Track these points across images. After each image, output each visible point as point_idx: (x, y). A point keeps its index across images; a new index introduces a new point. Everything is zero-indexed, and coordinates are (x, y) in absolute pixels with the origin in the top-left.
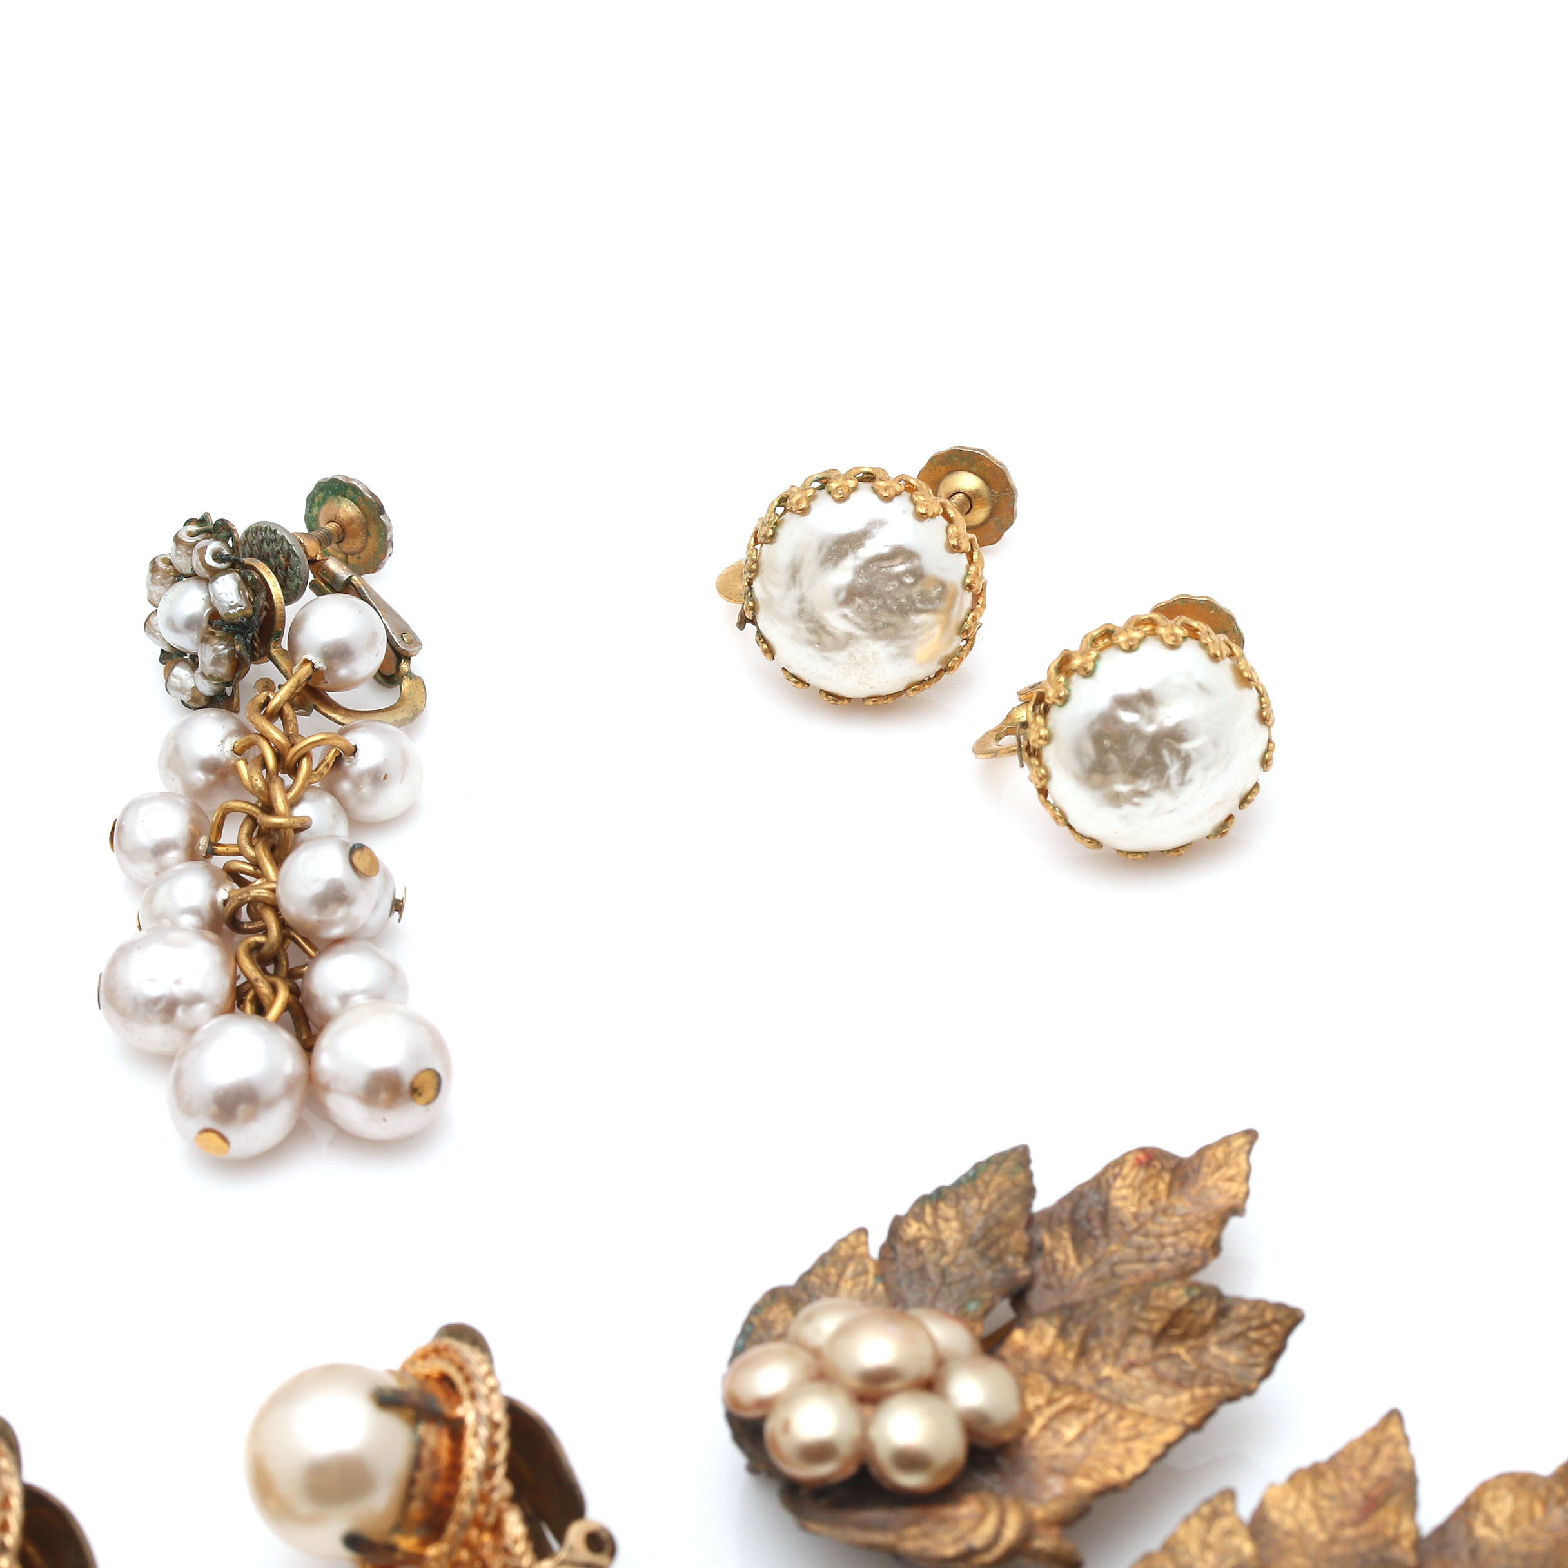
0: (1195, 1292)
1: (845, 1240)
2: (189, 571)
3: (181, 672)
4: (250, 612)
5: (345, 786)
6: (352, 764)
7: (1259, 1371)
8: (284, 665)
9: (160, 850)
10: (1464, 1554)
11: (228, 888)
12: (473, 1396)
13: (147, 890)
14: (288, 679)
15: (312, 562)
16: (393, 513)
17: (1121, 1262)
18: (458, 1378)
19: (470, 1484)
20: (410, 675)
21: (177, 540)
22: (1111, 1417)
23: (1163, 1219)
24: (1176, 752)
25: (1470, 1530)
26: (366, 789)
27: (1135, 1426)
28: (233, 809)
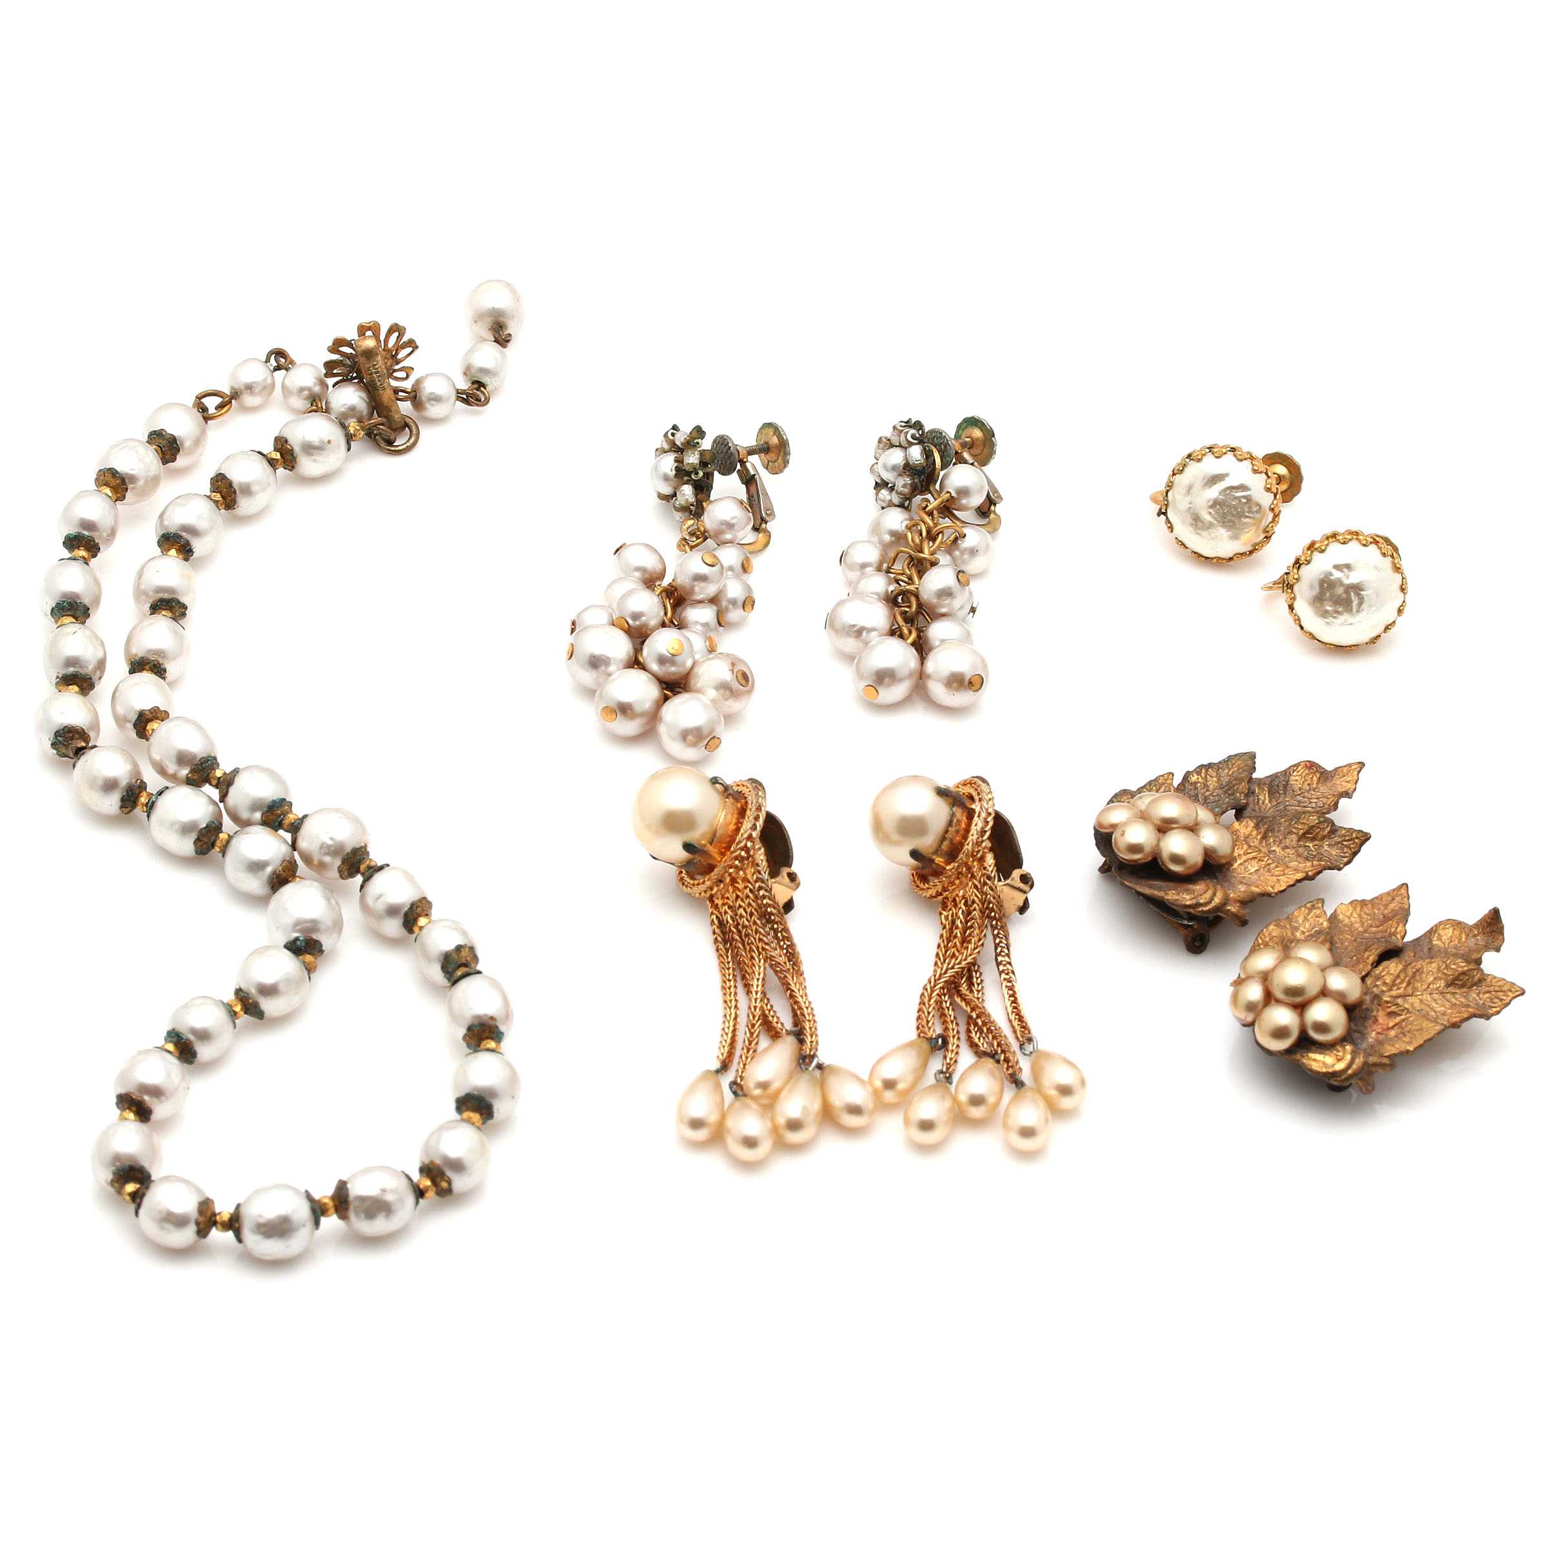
0: (1322, 819)
1: (1162, 776)
2: (898, 444)
3: (884, 493)
4: (925, 464)
5: (957, 553)
6: (963, 543)
7: (1346, 860)
8: (936, 496)
9: (863, 566)
10: (1426, 950)
11: (895, 586)
12: (981, 802)
13: (853, 585)
14: (935, 500)
15: (957, 453)
16: (999, 438)
17: (1290, 805)
18: (974, 794)
19: (973, 836)
20: (994, 512)
21: (894, 428)
22: (1273, 865)
23: (1313, 793)
24: (1358, 595)
25: (1431, 941)
26: (967, 556)
27: (1284, 871)
28: (902, 552)
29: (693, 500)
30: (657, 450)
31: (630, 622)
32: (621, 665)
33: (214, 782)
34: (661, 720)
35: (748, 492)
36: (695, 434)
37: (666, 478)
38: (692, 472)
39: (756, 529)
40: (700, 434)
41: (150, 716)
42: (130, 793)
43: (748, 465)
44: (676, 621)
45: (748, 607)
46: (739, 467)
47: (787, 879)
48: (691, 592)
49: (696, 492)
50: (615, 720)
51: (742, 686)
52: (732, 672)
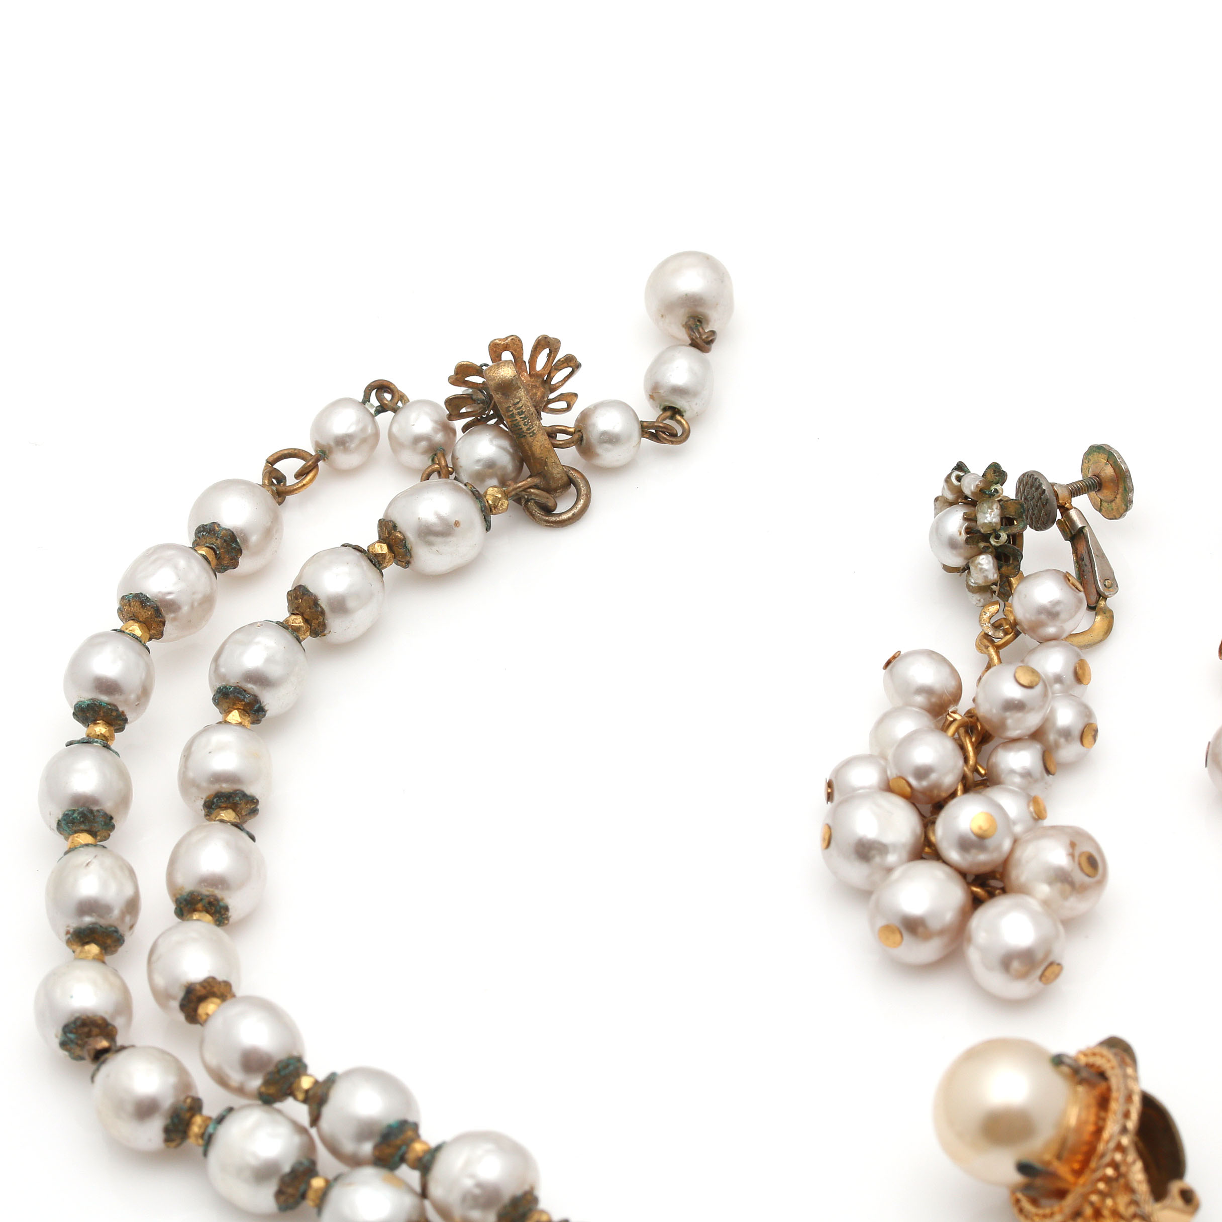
29: (996, 576)
30: (936, 499)
31: (913, 782)
32: (904, 855)
33: (301, 1096)
34: (969, 940)
35: (1075, 551)
36: (991, 476)
37: (953, 544)
38: (991, 534)
39: (1091, 608)
40: (999, 476)
41: (203, 992)
42: (176, 1120)
43: (1073, 513)
44: (983, 768)
45: (1088, 739)
46: (1059, 516)
47: (1179, 1202)
48: (1002, 725)
49: (998, 563)
50: (900, 944)
51: (1088, 875)
52: (1072, 855)
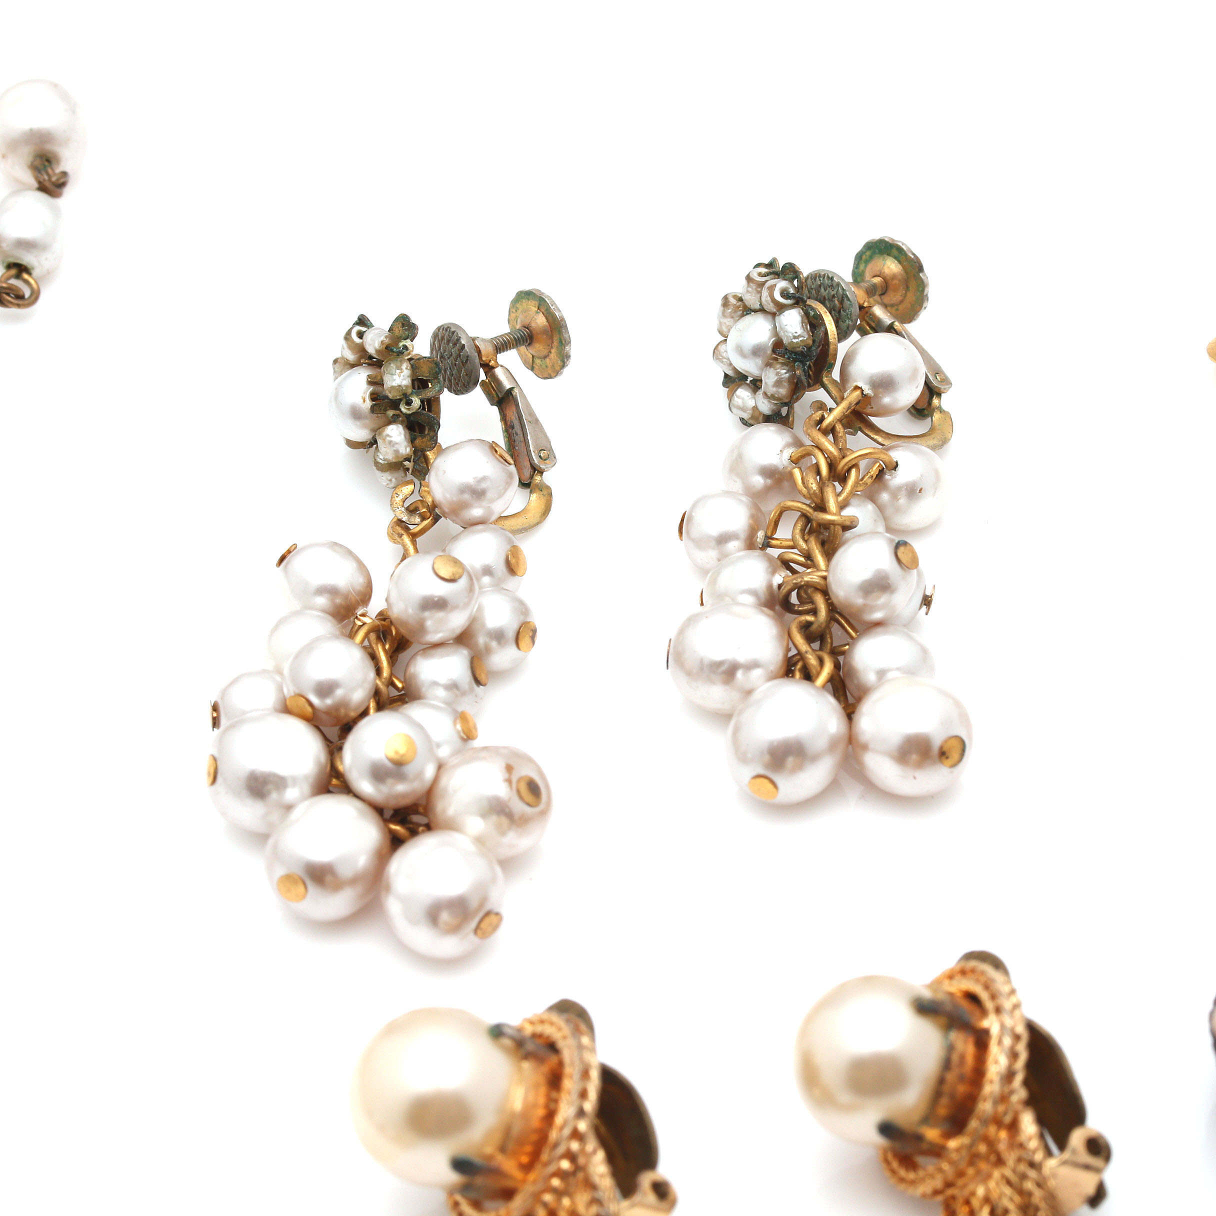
2: (757, 306)
3: (743, 395)
4: (810, 342)
5: (885, 497)
6: (892, 478)
8: (834, 392)
9: (723, 539)
11: (783, 574)
12: (998, 1010)
13: (707, 574)
14: (838, 404)
15: (861, 307)
16: (930, 273)
18: (984, 996)
19: (992, 1086)
20: (940, 409)
21: (749, 278)
26: (902, 501)
28: (789, 509)
29: (408, 449)
30: (335, 361)
31: (315, 700)
32: (306, 788)
34: (388, 888)
35: (504, 418)
36: (398, 331)
37: (356, 414)
38: (400, 400)
39: (525, 485)
40: (408, 330)
43: (499, 372)
44: (400, 681)
45: (525, 641)
46: (482, 376)
47: (651, 1198)
48: (421, 628)
49: (411, 435)
50: (304, 897)
51: (529, 805)
52: (509, 781)
